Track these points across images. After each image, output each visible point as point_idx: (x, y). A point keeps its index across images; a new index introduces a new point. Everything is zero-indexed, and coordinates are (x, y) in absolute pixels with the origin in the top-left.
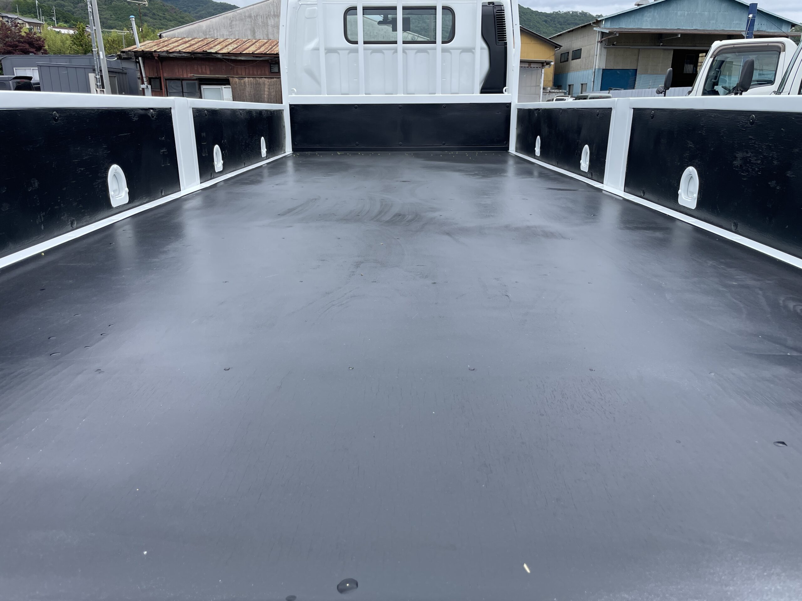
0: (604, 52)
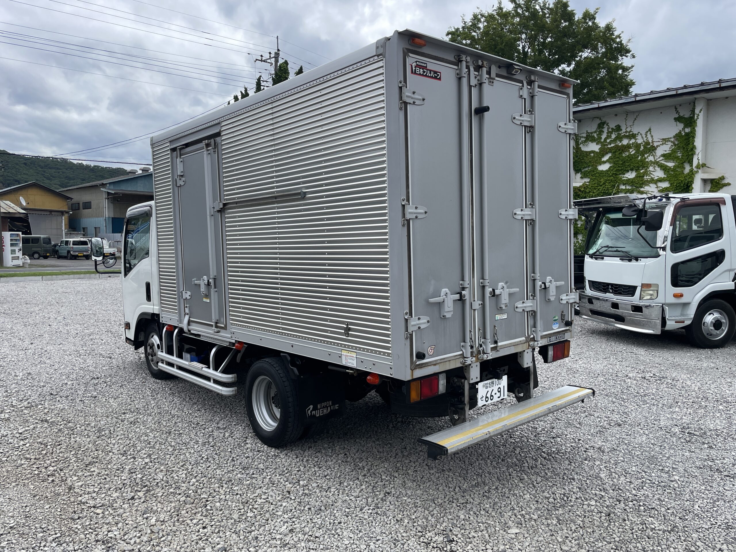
0: (111, 205)
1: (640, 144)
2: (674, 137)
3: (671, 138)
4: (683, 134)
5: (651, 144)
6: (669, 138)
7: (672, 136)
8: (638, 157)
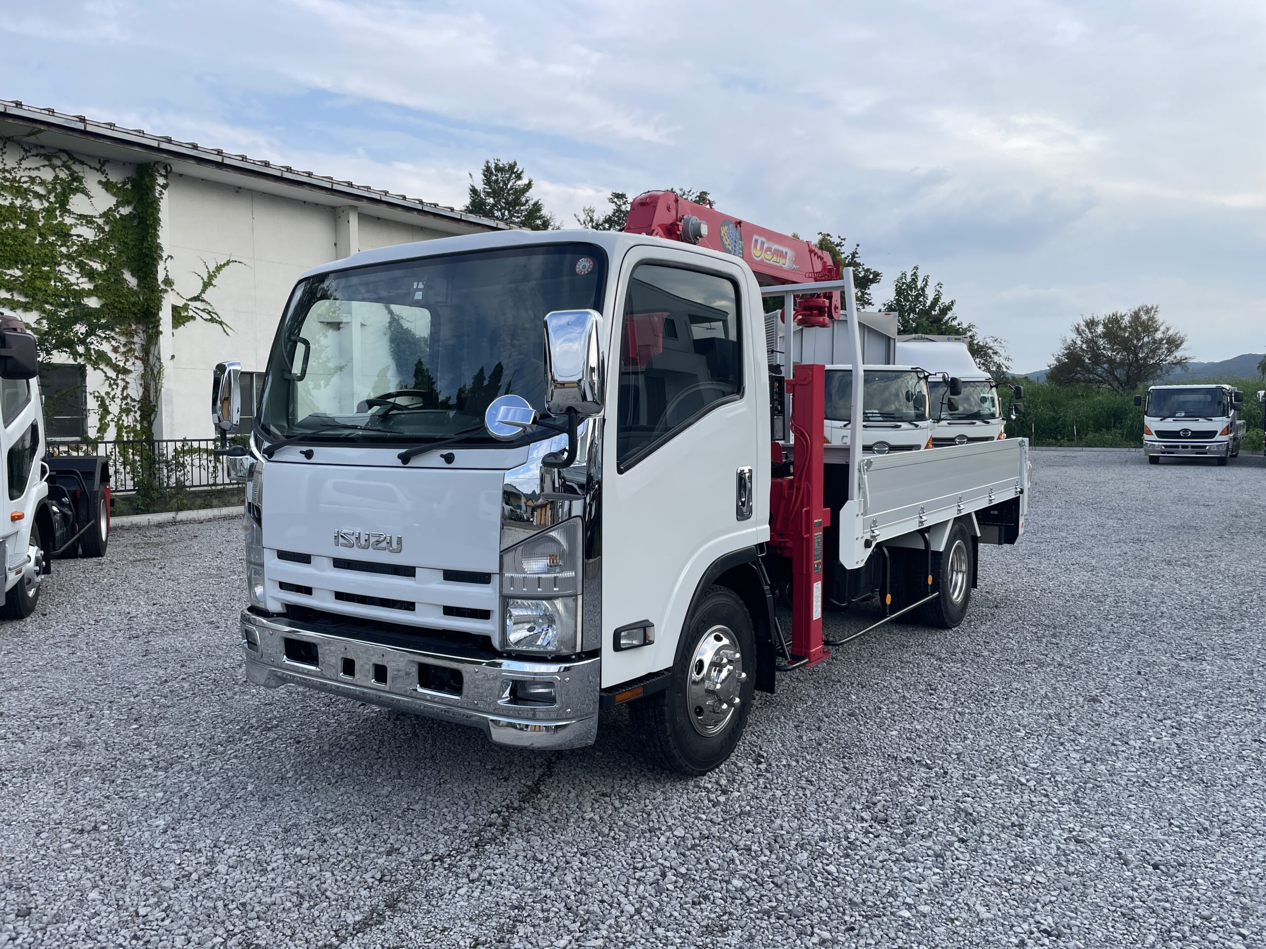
1: (38, 212)
2: (101, 216)
3: (95, 217)
4: (118, 216)
5: (60, 219)
6: (92, 217)
7: (97, 215)
8: (35, 239)
